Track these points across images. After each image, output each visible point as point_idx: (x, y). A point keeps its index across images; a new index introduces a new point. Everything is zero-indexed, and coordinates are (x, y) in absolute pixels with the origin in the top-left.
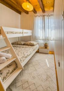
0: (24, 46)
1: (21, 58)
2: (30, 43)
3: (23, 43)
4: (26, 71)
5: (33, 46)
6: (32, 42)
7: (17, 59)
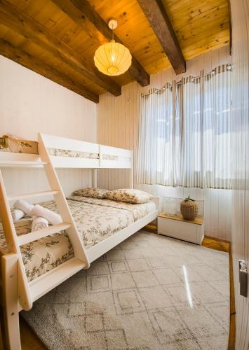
0: (105, 203)
1: (86, 232)
2: (122, 193)
3: (101, 193)
4: (101, 280)
5: (134, 203)
6: (131, 192)
7: (72, 228)
